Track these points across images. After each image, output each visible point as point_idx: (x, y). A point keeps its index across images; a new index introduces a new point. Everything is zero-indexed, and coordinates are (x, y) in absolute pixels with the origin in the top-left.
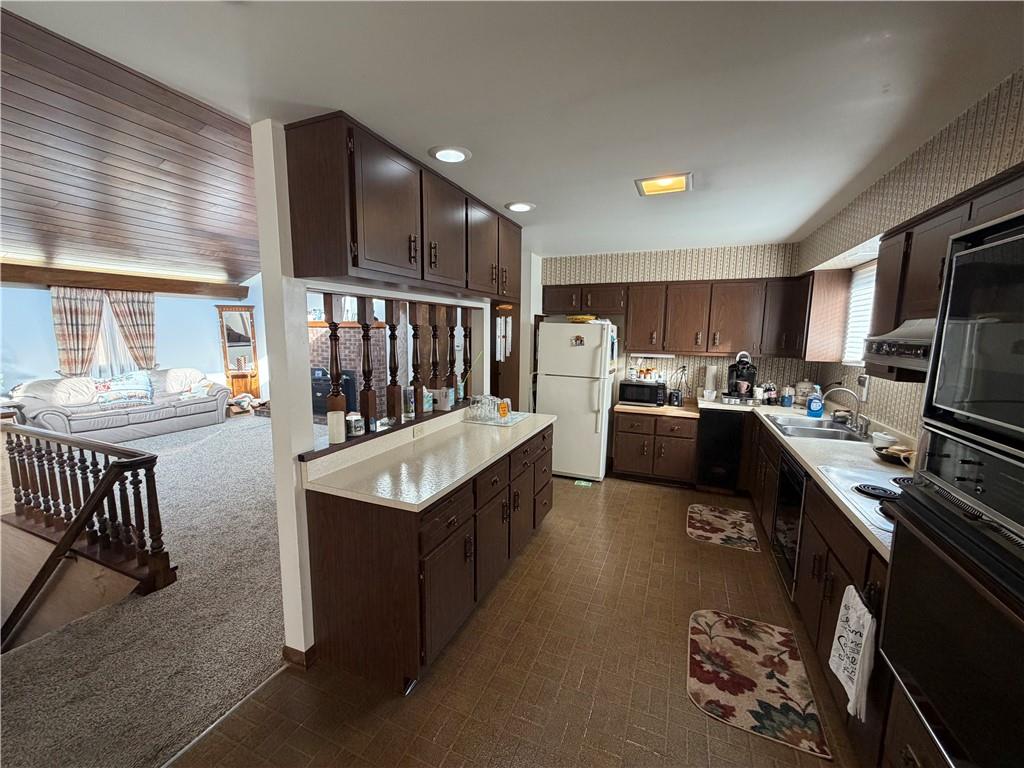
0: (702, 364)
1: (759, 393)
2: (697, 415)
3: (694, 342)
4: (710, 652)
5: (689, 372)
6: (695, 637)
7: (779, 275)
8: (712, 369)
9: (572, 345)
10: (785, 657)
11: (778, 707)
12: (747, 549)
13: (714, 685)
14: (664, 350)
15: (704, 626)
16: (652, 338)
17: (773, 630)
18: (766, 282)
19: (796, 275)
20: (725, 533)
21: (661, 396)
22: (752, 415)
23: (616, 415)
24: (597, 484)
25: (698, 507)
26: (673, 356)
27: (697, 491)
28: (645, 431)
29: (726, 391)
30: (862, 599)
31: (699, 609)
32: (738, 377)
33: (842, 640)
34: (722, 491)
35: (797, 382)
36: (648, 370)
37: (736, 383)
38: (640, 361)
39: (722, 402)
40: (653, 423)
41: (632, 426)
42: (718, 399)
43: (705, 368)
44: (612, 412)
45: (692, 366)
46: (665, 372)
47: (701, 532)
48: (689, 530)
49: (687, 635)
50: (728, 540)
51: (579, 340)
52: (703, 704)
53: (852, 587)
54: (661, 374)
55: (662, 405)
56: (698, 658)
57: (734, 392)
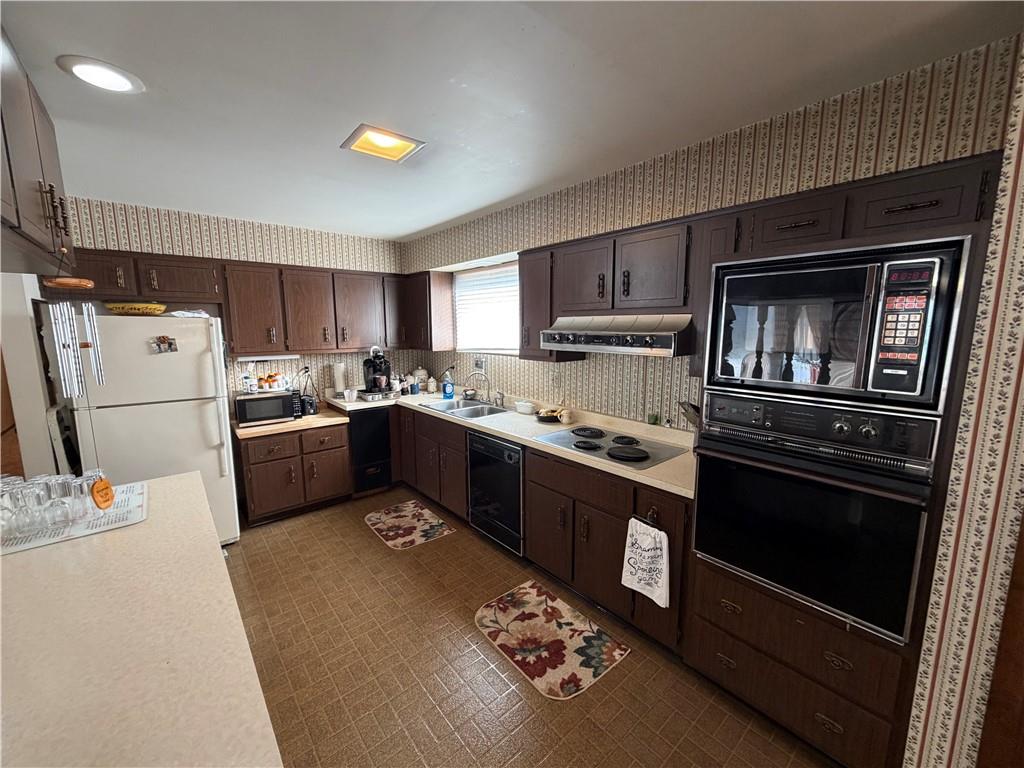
0: (326, 363)
1: (397, 386)
2: (346, 420)
3: (322, 339)
4: (519, 644)
5: (313, 372)
6: (499, 641)
7: (393, 272)
8: (340, 367)
9: (152, 352)
10: (550, 603)
11: (584, 644)
12: (445, 533)
13: (549, 670)
14: (287, 350)
15: (490, 624)
16: (269, 335)
17: (524, 588)
18: (383, 277)
19: (406, 273)
20: (418, 529)
21: (297, 406)
22: (397, 408)
23: (243, 443)
24: (234, 548)
25: (372, 517)
26: (298, 357)
27: (356, 499)
28: (288, 453)
29: (364, 387)
30: (648, 524)
31: (475, 613)
32: (375, 372)
33: (632, 561)
34: (376, 490)
35: (414, 370)
36: (270, 377)
37: (375, 379)
38: (251, 366)
39: (365, 400)
40: (297, 442)
41: (270, 452)
42: (360, 398)
43: (330, 367)
44: (236, 440)
45: (316, 366)
46: (288, 376)
47: (400, 540)
48: (390, 543)
49: (491, 645)
50: (426, 534)
51: (166, 344)
52: (561, 694)
53: (633, 519)
54: (287, 378)
55: (300, 417)
56: (519, 658)
57: (372, 387)
